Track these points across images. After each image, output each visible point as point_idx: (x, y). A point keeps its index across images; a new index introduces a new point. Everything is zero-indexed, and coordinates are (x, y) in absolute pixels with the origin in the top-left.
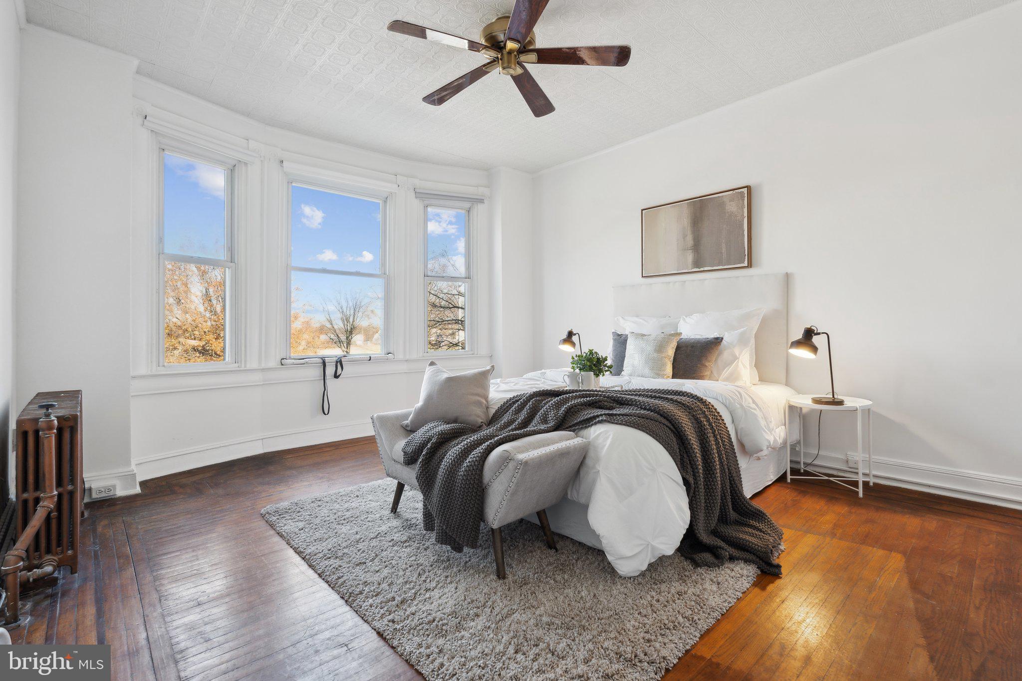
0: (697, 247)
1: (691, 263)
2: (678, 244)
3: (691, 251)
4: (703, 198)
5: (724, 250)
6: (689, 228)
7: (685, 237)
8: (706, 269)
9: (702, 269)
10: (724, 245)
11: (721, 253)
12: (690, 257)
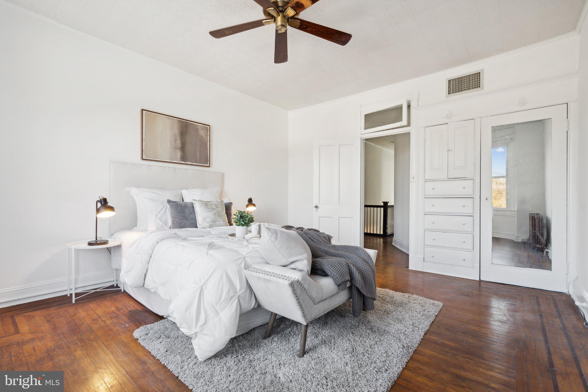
0: (183, 148)
1: (179, 157)
2: (171, 143)
3: (180, 150)
4: (187, 121)
5: (198, 155)
6: (178, 136)
7: (176, 140)
8: (188, 163)
9: (186, 163)
10: (198, 152)
11: (197, 156)
12: (179, 154)
